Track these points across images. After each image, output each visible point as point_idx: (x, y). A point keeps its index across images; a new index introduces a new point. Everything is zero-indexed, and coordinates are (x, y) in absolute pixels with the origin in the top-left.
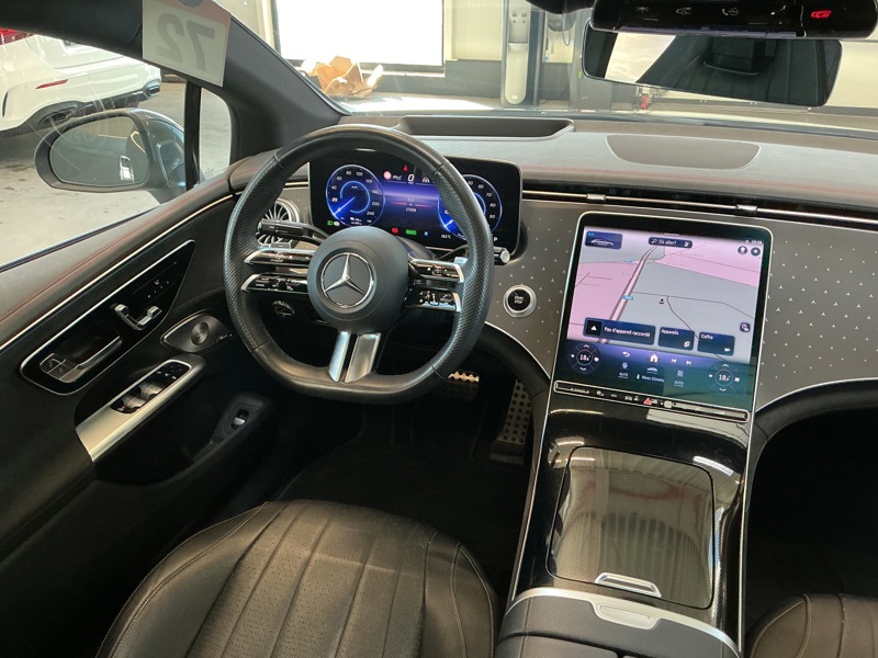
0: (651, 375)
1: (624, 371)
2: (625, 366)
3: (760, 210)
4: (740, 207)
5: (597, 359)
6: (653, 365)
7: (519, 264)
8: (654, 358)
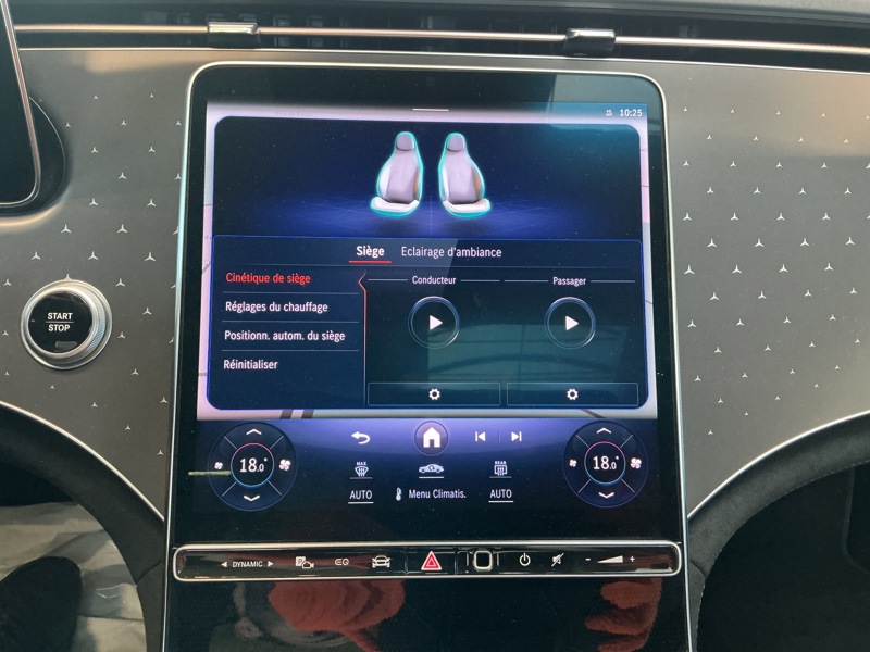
0: (428, 485)
1: (361, 484)
2: (362, 470)
3: (620, 40)
4: (578, 33)
5: (285, 464)
6: (431, 456)
7: (55, 223)
8: (432, 437)
